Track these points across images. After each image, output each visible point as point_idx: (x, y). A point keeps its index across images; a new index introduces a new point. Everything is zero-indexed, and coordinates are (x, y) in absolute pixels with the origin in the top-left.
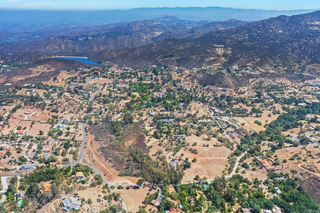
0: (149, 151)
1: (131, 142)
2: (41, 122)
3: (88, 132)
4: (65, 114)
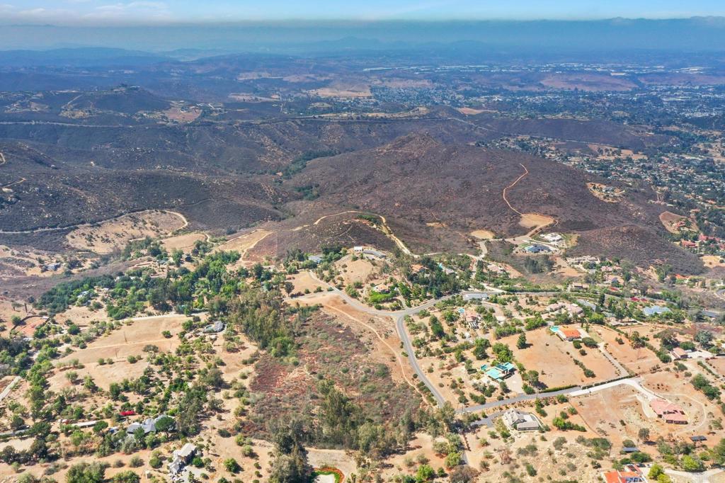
1: (295, 374)
3: (417, 390)
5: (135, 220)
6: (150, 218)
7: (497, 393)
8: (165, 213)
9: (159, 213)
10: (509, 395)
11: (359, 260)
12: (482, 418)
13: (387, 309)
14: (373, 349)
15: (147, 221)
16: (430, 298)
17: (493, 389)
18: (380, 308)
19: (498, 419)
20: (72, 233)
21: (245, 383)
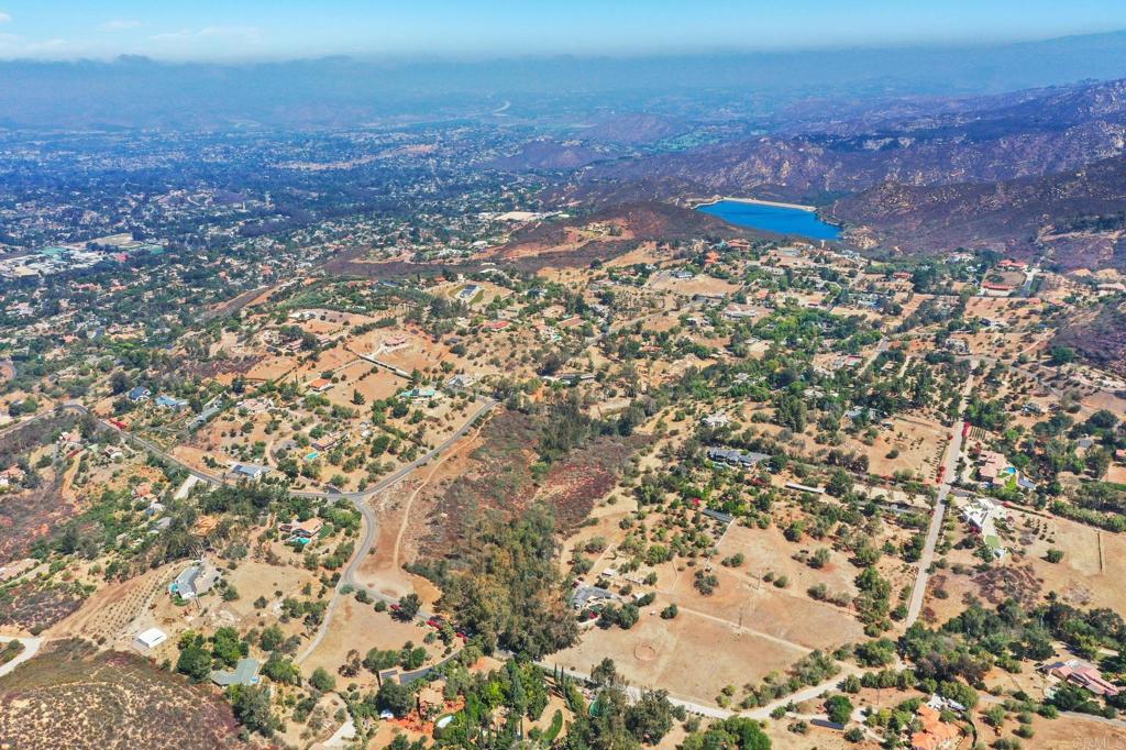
0: (578, 532)
1: (557, 490)
2: (398, 371)
3: (481, 427)
4: (475, 364)
21: (617, 491)
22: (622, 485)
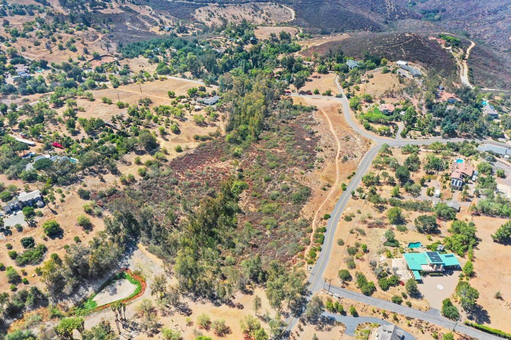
3: (313, 234)
5: (256, 9)
6: (268, 9)
7: (398, 291)
8: (282, 7)
9: (277, 6)
10: (414, 301)
11: (389, 74)
12: (349, 314)
13: (375, 131)
14: (319, 168)
15: (264, 11)
16: (436, 134)
17: (397, 282)
18: (368, 128)
19: (367, 328)
20: (201, 9)
21: (173, 155)
22: (166, 161)
